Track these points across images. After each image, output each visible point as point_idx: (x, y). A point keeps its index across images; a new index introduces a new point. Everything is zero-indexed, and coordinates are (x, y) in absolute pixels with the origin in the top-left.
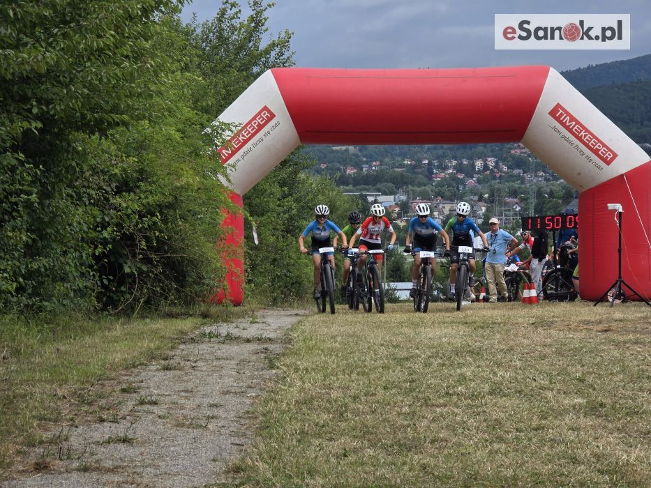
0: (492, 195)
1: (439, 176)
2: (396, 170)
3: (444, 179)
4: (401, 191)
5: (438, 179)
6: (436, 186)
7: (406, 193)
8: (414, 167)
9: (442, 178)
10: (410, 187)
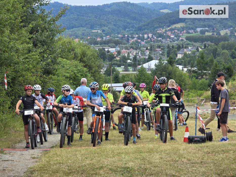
0: (151, 47)
1: (131, 41)
2: (116, 39)
3: (133, 42)
4: (117, 46)
5: (131, 42)
6: (130, 45)
7: (119, 47)
8: (122, 38)
9: (132, 42)
10: (121, 45)
